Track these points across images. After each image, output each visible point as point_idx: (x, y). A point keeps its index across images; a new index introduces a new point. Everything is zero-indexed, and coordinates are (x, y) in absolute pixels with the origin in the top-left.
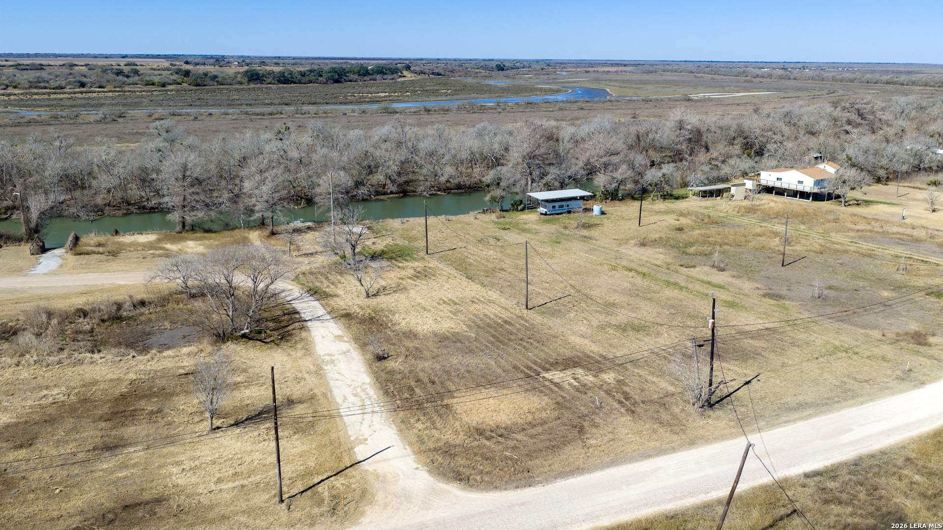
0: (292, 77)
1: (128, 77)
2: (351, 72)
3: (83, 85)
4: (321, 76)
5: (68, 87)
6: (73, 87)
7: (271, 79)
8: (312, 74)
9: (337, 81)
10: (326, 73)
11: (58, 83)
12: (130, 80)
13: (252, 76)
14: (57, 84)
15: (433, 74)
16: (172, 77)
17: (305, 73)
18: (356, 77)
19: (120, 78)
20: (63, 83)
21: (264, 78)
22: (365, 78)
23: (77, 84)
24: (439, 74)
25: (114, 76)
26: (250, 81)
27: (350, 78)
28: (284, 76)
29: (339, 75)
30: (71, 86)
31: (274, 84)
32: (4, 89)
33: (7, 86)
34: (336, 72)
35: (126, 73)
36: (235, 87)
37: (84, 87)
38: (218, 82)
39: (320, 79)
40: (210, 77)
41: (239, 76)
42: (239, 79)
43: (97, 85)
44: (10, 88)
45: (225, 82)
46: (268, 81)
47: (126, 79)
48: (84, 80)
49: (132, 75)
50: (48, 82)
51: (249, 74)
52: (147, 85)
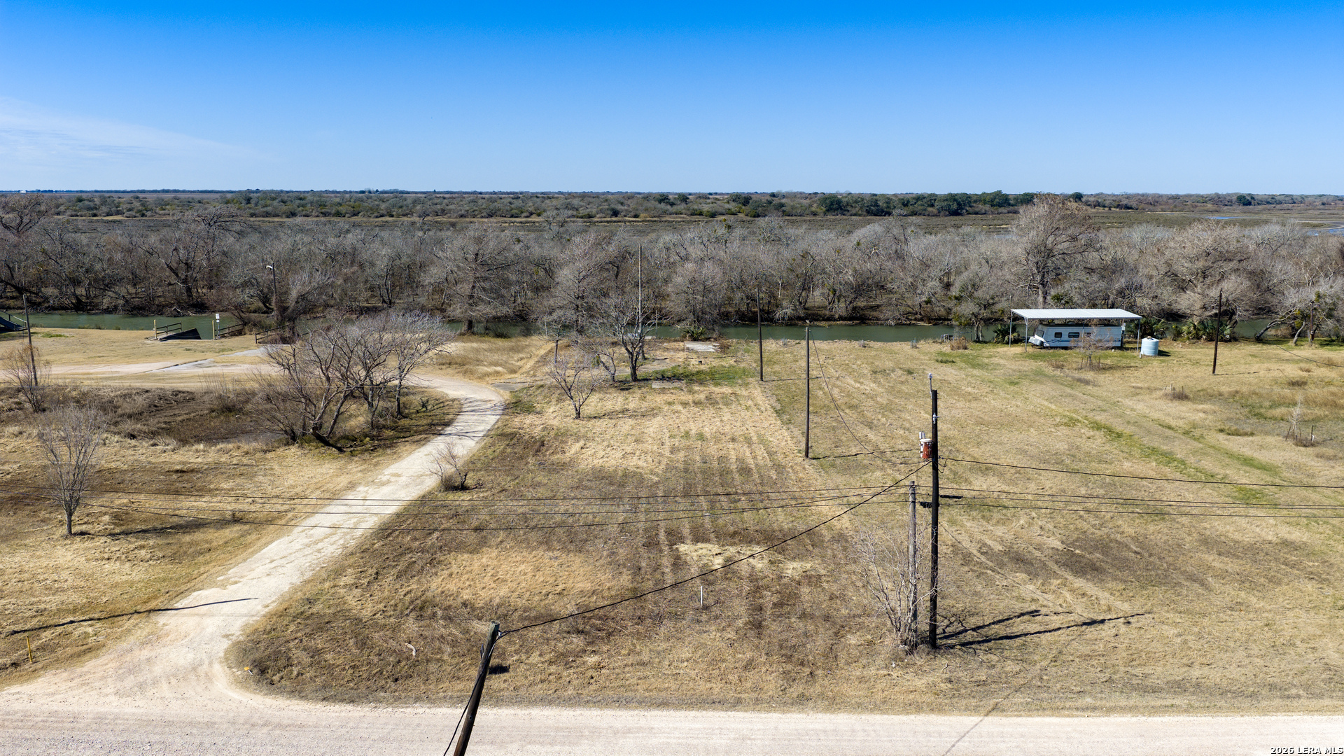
0: (888, 207)
1: (672, 204)
2: (980, 201)
3: (615, 213)
4: (932, 206)
5: (598, 216)
6: (604, 215)
7: (857, 209)
8: (920, 202)
9: (955, 213)
10: (940, 201)
11: (588, 210)
12: (675, 209)
13: (832, 204)
14: (586, 212)
15: (1118, 206)
16: (727, 206)
17: (908, 202)
18: (987, 207)
19: (663, 205)
20: (594, 211)
21: (849, 208)
22: (1001, 210)
23: (609, 212)
24: (1128, 207)
25: (657, 203)
26: (828, 211)
27: (977, 210)
28: (876, 205)
29: (959, 204)
30: (601, 215)
31: (860, 215)
32: (527, 217)
33: (531, 214)
34: (955, 200)
35: (672, 200)
36: (805, 218)
37: (616, 216)
38: (784, 211)
39: (930, 209)
40: (774, 205)
41: (815, 205)
42: (813, 209)
43: (632, 214)
44: (534, 216)
45: (794, 212)
46: (854, 211)
47: (669, 207)
48: (619, 207)
49: (679, 202)
50: (577, 210)
51: (828, 201)
52: (692, 215)
